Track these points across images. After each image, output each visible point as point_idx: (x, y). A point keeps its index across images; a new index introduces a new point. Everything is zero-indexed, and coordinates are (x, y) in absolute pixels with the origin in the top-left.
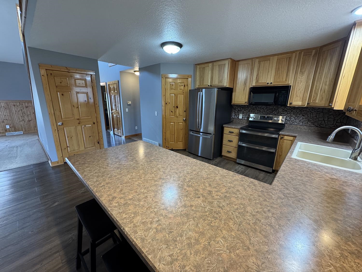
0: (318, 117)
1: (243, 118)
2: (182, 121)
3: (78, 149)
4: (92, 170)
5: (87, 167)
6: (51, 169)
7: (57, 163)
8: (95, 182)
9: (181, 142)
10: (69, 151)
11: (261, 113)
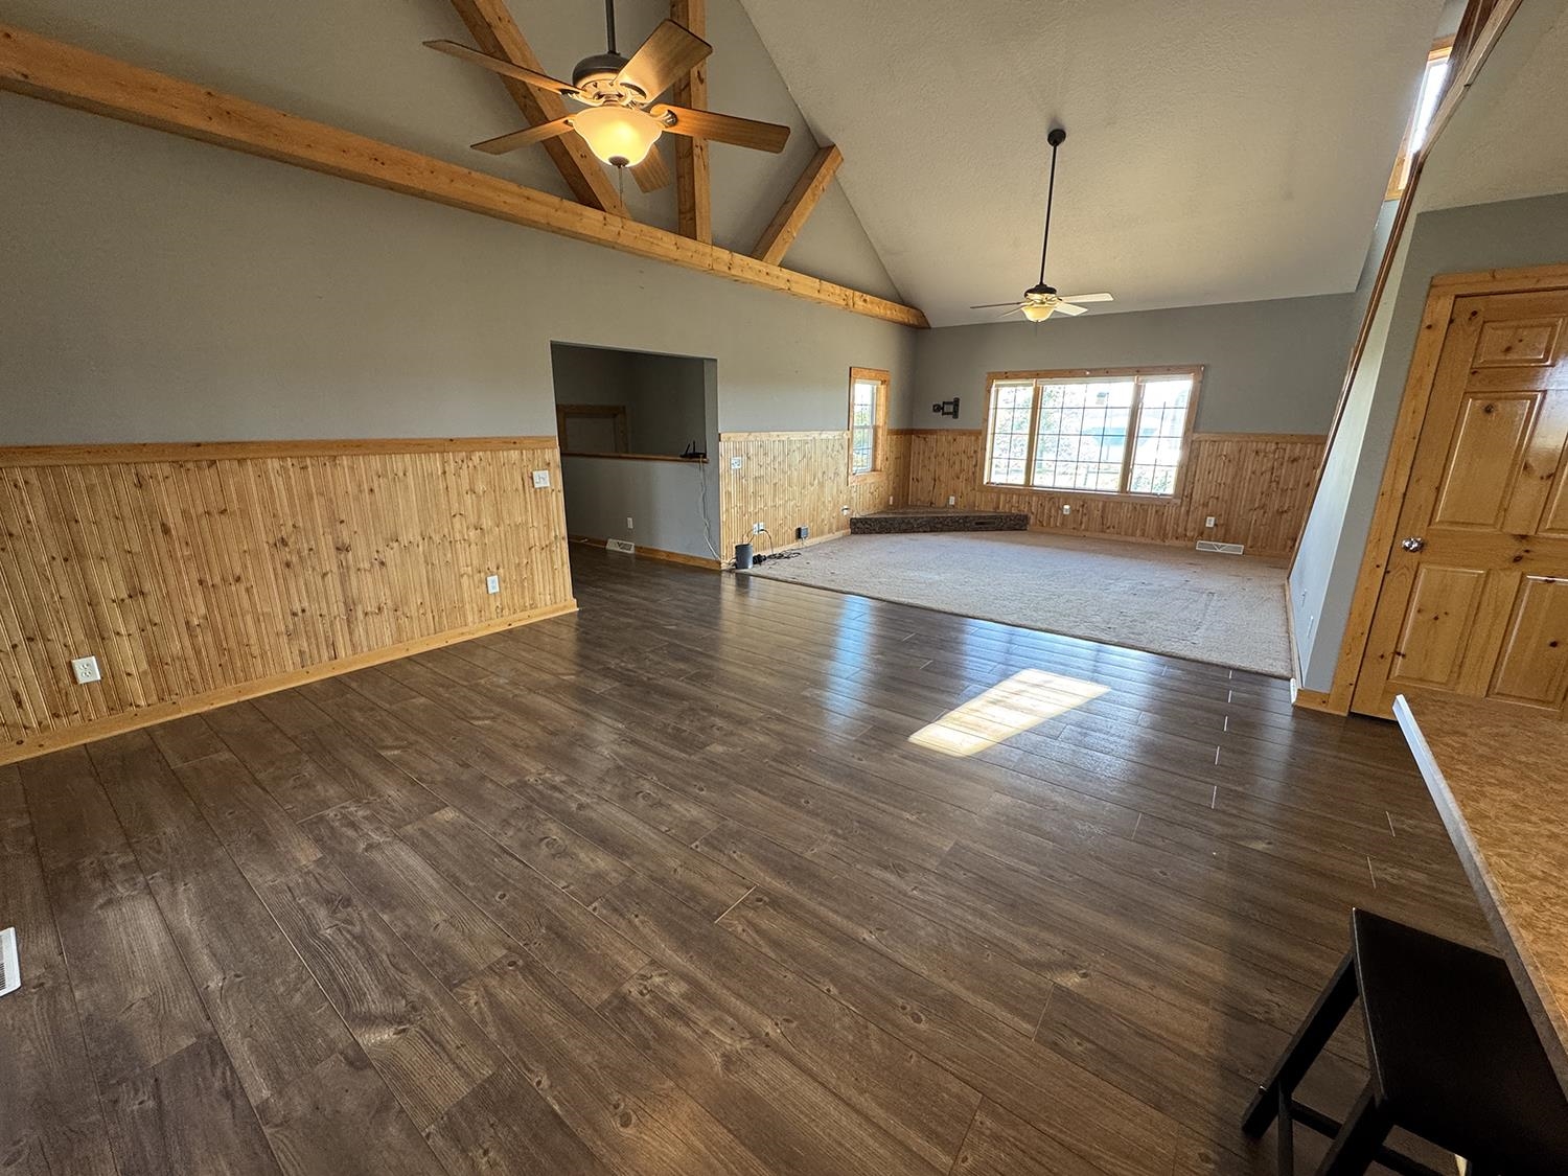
3: (1445, 684)
4: (1531, 813)
5: (1502, 784)
6: (1290, 711)
7: (1318, 700)
8: (1535, 877)
10: (1396, 672)
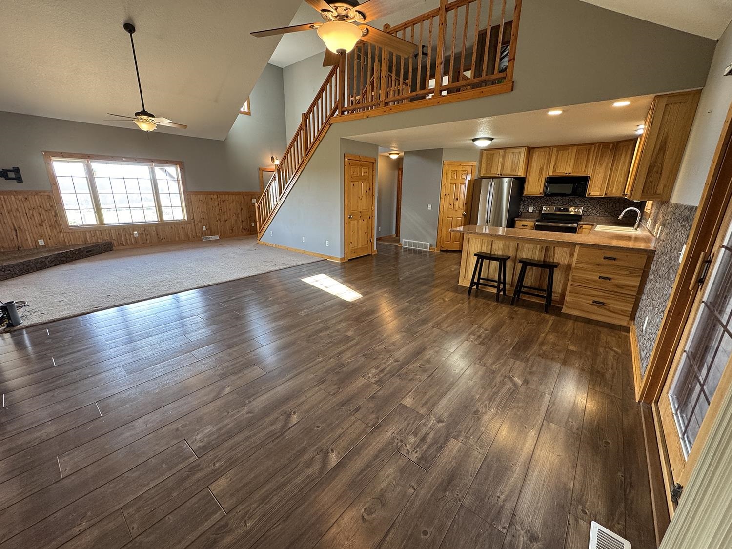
0: (614, 207)
1: (533, 211)
2: (461, 216)
3: (357, 246)
7: (343, 259)
9: (458, 241)
10: (351, 247)
11: (555, 205)
